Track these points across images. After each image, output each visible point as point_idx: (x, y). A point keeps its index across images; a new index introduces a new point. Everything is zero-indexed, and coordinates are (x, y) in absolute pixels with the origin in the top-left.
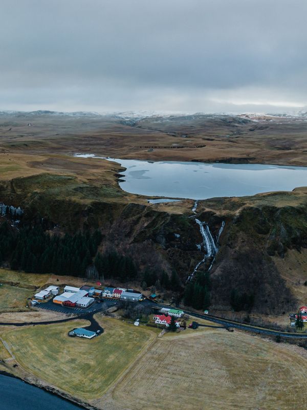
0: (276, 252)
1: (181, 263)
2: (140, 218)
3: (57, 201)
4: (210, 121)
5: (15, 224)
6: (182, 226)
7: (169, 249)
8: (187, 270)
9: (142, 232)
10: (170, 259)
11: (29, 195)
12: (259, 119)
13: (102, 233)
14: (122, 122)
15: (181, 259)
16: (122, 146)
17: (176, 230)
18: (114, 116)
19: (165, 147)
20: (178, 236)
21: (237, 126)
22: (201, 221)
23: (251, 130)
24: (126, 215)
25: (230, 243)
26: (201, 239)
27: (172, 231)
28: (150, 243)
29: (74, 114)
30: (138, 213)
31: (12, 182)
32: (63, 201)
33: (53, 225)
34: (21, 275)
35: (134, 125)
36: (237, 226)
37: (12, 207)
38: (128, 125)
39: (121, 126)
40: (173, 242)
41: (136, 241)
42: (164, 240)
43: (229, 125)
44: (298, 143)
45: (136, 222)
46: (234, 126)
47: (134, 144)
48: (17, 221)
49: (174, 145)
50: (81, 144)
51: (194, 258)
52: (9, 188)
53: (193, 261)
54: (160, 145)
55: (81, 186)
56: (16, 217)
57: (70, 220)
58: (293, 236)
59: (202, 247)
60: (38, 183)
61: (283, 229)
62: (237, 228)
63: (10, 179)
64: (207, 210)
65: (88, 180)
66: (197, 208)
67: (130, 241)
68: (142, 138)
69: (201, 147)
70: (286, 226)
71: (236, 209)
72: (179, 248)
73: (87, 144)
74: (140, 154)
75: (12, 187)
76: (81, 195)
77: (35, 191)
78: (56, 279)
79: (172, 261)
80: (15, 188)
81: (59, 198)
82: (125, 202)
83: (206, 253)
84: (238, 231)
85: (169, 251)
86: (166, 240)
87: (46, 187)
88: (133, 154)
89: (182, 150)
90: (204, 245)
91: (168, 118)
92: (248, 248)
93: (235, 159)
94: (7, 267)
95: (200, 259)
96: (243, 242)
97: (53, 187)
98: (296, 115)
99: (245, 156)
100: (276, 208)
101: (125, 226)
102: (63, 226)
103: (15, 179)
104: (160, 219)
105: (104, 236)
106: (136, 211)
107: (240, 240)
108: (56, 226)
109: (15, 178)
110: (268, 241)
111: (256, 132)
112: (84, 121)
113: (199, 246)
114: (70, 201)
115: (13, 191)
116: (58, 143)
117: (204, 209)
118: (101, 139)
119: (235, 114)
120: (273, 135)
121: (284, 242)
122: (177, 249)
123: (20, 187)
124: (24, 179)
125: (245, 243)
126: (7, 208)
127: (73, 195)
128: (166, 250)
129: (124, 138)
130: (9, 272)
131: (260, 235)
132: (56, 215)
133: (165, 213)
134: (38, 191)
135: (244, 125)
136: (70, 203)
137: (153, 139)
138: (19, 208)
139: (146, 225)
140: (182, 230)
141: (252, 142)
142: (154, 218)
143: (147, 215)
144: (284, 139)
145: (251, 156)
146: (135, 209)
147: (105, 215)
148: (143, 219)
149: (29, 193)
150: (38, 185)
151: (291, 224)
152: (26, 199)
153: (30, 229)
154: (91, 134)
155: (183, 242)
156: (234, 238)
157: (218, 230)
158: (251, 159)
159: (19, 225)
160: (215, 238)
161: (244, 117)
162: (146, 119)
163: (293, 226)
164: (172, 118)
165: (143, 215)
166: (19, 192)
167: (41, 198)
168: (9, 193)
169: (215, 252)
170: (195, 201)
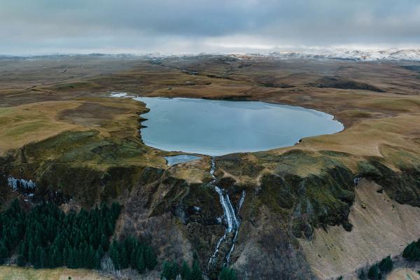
0: (303, 232)
1: (201, 239)
2: (158, 184)
3: (72, 169)
4: (211, 60)
5: (29, 198)
6: (202, 197)
7: (189, 224)
8: (208, 249)
9: (161, 204)
10: (191, 236)
11: (42, 164)
12: (243, 57)
13: (121, 204)
14: (151, 62)
15: (201, 236)
16: (149, 84)
17: (195, 203)
18: (145, 57)
19: (181, 85)
20: (198, 209)
21: (229, 64)
22: (220, 188)
23: (240, 67)
24: (145, 180)
25: (252, 220)
26: (222, 210)
27: (191, 204)
28: (169, 216)
29: (118, 55)
30: (156, 179)
31: (23, 150)
32: (79, 169)
33: (68, 198)
34: (28, 274)
35: (159, 63)
36: (259, 198)
37: (23, 181)
38: (155, 63)
39: (150, 65)
40: (192, 216)
41: (154, 214)
42: (184, 214)
43: (224, 63)
44: (278, 79)
45: (154, 190)
46: (227, 64)
47: (157, 82)
48: (31, 195)
49: (188, 82)
50: (118, 83)
51: (215, 234)
52: (20, 157)
53: (214, 237)
54: (177, 83)
55: (101, 144)
56: (29, 190)
57: (87, 190)
58: (321, 214)
59: (223, 220)
60: (54, 147)
61: (309, 205)
62: (259, 201)
63: (21, 145)
64: (226, 175)
65: (111, 132)
66: (215, 170)
67: (149, 214)
68: (164, 76)
69: (208, 84)
70: (313, 201)
71: (256, 176)
72: (199, 222)
73: (122, 83)
74: (162, 92)
75: (23, 155)
76: (99, 158)
77: (49, 158)
78: (68, 277)
79: (193, 238)
80: (27, 157)
81: (75, 165)
82: (144, 164)
83: (227, 226)
84: (260, 205)
85: (189, 227)
86: (186, 214)
87: (62, 151)
88: (156, 92)
89: (194, 88)
90: (224, 218)
91: (182, 58)
92: (271, 227)
93: (235, 96)
94: (15, 263)
95: (221, 235)
96: (266, 219)
97: (70, 150)
98: (267, 55)
99: (243, 94)
100: (299, 177)
101: (144, 195)
102: (80, 198)
103: (27, 145)
104: (179, 187)
105: (123, 206)
106: (154, 176)
107: (263, 217)
108: (72, 198)
109: (27, 143)
110: (292, 218)
111: (244, 68)
112: (123, 61)
113: (219, 220)
114: (86, 167)
115: (24, 160)
116: (100, 83)
117: (222, 174)
118: (133, 78)
119: (226, 54)
120: (258, 72)
121: (311, 221)
122: (197, 224)
123: (32, 154)
124: (38, 143)
125: (269, 220)
126: (18, 182)
127: (90, 160)
128: (186, 225)
129: (150, 76)
130: (15, 271)
131: (283, 209)
132: (71, 186)
133: (183, 181)
134: (51, 158)
135: (234, 63)
136: (86, 171)
137: (172, 77)
138: (31, 181)
139: (164, 195)
140: (202, 202)
141: (243, 79)
142: (172, 186)
143: (166, 182)
144: (267, 76)
145: (249, 94)
146: (153, 173)
147: (123, 181)
148: (162, 186)
149: (41, 161)
150: (53, 149)
151: (317, 198)
152: (39, 169)
153: (44, 204)
154: (126, 74)
155: (203, 216)
156: (257, 213)
157: (239, 200)
158: (248, 97)
159: (34, 199)
160: (235, 208)
161: (232, 57)
162: (168, 59)
163: (320, 201)
164: (185, 58)
165: (161, 181)
166: (31, 160)
167: (54, 168)
168: (19, 164)
169: (236, 225)
170: (212, 158)
